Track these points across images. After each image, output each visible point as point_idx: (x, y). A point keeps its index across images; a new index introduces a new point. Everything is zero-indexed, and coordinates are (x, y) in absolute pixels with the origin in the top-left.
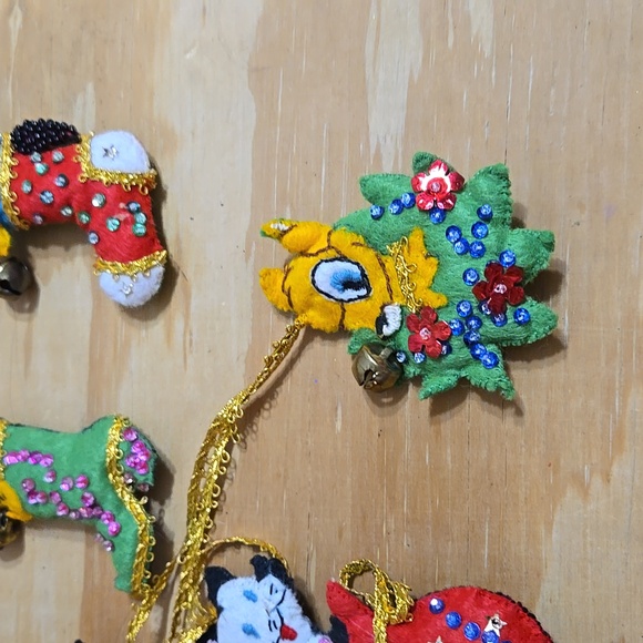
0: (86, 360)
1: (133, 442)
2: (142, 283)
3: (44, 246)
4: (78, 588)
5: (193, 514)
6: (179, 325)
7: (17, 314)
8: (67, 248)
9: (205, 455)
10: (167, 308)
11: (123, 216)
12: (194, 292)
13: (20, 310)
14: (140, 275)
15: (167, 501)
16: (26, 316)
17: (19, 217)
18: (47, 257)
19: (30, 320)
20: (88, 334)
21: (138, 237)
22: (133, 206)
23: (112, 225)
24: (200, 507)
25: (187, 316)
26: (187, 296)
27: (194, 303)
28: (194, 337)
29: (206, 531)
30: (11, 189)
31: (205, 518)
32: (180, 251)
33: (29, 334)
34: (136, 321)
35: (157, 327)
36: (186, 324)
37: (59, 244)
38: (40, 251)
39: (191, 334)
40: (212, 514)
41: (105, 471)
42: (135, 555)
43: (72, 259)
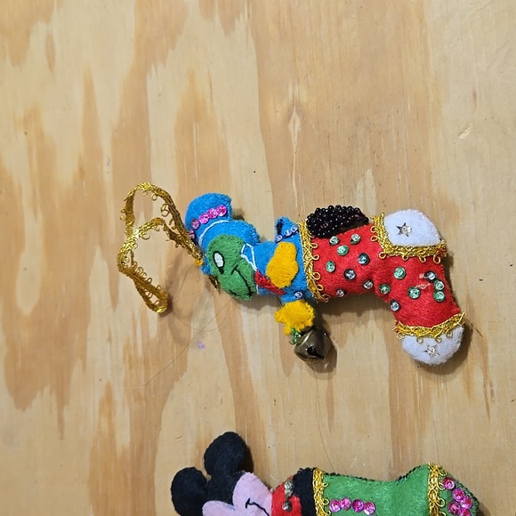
0: (388, 412)
1: (452, 490)
2: (445, 344)
3: (338, 313)
6: (478, 377)
7: (316, 373)
8: (359, 314)
10: (465, 362)
11: (423, 286)
12: (490, 346)
13: (321, 370)
14: (443, 337)
16: (326, 375)
17: (322, 293)
18: (340, 322)
19: (330, 378)
20: (387, 389)
22: (432, 277)
23: (414, 294)
25: (485, 369)
26: (484, 351)
27: (491, 356)
28: (495, 388)
30: (314, 270)
32: (472, 311)
33: (330, 389)
34: (434, 376)
35: (456, 380)
36: (486, 377)
37: (352, 311)
38: (334, 317)
39: (491, 386)
43: (365, 322)
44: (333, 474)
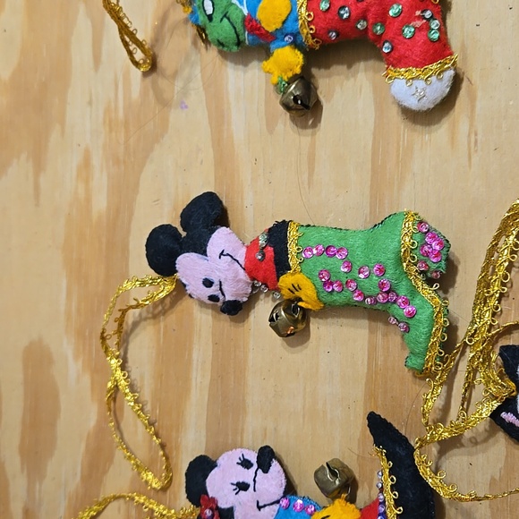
0: (369, 166)
1: (426, 233)
2: (435, 86)
3: (327, 67)
4: (363, 370)
5: (481, 300)
6: (463, 127)
7: (300, 130)
8: (349, 67)
9: (497, 244)
10: (452, 112)
11: (418, 23)
12: (479, 94)
13: (304, 127)
14: (434, 78)
15: (451, 290)
16: (309, 131)
17: (313, 36)
18: (329, 76)
19: (313, 134)
20: (370, 147)
21: (432, 41)
22: (428, 14)
23: (408, 32)
24: (488, 292)
25: (472, 118)
26: (472, 99)
27: (478, 105)
28: (479, 137)
29: (494, 314)
30: (307, 9)
31: (493, 302)
32: (465, 59)
33: (313, 146)
34: (419, 127)
35: (442, 131)
36: (471, 125)
37: (340, 62)
38: (323, 71)
39: (476, 135)
40: (499, 300)
41: (400, 261)
42: (430, 335)
43: (354, 75)
44: (309, 226)
